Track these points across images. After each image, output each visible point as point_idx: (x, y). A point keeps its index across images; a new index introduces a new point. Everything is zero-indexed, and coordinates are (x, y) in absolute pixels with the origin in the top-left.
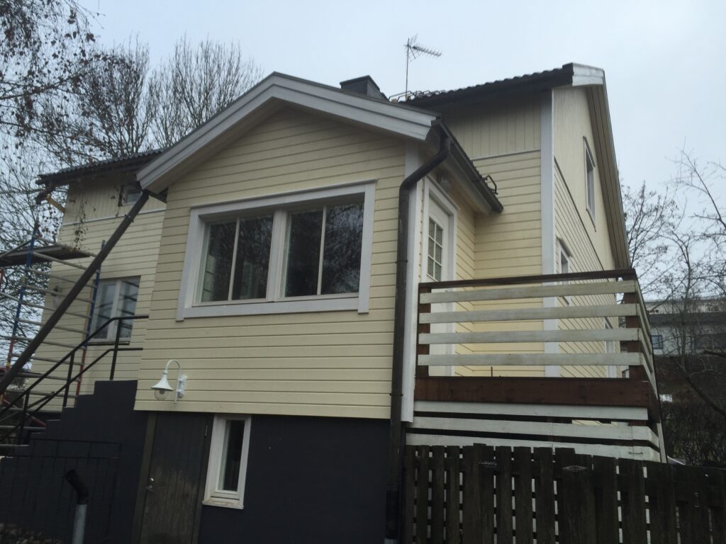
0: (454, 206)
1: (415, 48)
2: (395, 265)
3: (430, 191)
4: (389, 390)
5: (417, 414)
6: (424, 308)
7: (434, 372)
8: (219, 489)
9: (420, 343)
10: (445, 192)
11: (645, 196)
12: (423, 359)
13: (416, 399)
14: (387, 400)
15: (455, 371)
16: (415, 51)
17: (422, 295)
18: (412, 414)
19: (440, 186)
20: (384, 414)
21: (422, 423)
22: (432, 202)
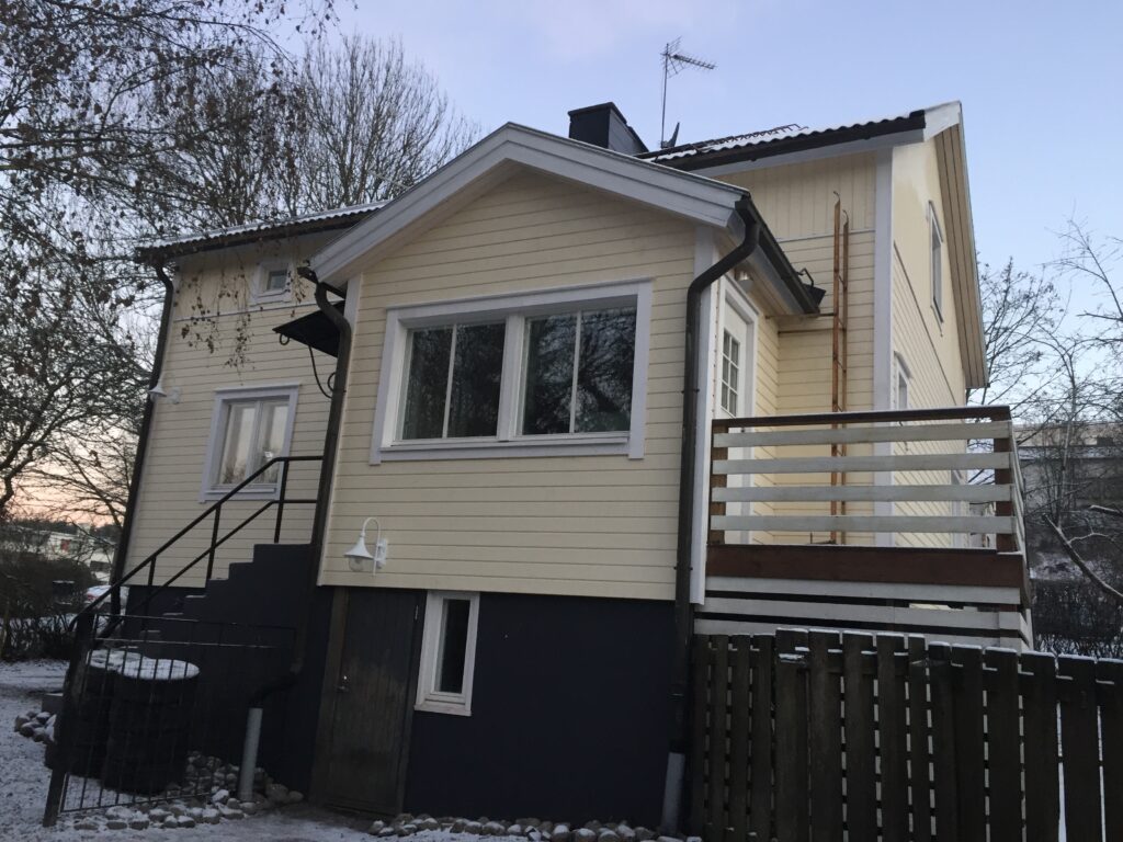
0: (755, 310)
1: (676, 57)
2: (682, 395)
3: (727, 293)
4: (674, 562)
5: (709, 594)
6: (719, 453)
7: (732, 538)
8: (435, 690)
9: (713, 500)
10: (743, 292)
11: (1012, 279)
12: (718, 522)
13: (708, 574)
14: (671, 576)
15: (755, 538)
16: (677, 62)
17: (716, 436)
18: (702, 593)
19: (738, 286)
20: (666, 593)
21: (716, 605)
22: (728, 307)
